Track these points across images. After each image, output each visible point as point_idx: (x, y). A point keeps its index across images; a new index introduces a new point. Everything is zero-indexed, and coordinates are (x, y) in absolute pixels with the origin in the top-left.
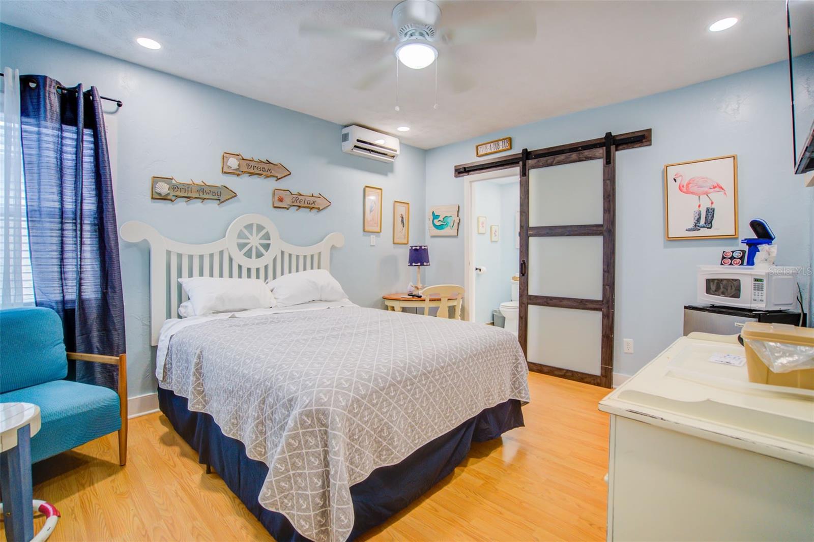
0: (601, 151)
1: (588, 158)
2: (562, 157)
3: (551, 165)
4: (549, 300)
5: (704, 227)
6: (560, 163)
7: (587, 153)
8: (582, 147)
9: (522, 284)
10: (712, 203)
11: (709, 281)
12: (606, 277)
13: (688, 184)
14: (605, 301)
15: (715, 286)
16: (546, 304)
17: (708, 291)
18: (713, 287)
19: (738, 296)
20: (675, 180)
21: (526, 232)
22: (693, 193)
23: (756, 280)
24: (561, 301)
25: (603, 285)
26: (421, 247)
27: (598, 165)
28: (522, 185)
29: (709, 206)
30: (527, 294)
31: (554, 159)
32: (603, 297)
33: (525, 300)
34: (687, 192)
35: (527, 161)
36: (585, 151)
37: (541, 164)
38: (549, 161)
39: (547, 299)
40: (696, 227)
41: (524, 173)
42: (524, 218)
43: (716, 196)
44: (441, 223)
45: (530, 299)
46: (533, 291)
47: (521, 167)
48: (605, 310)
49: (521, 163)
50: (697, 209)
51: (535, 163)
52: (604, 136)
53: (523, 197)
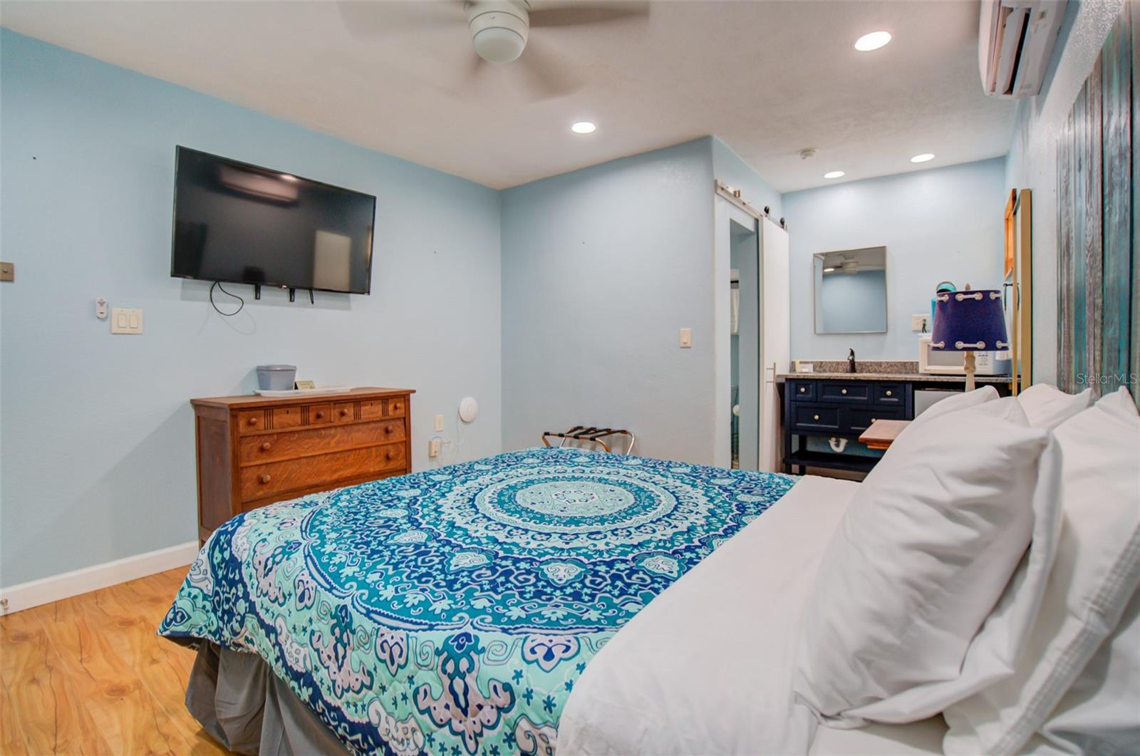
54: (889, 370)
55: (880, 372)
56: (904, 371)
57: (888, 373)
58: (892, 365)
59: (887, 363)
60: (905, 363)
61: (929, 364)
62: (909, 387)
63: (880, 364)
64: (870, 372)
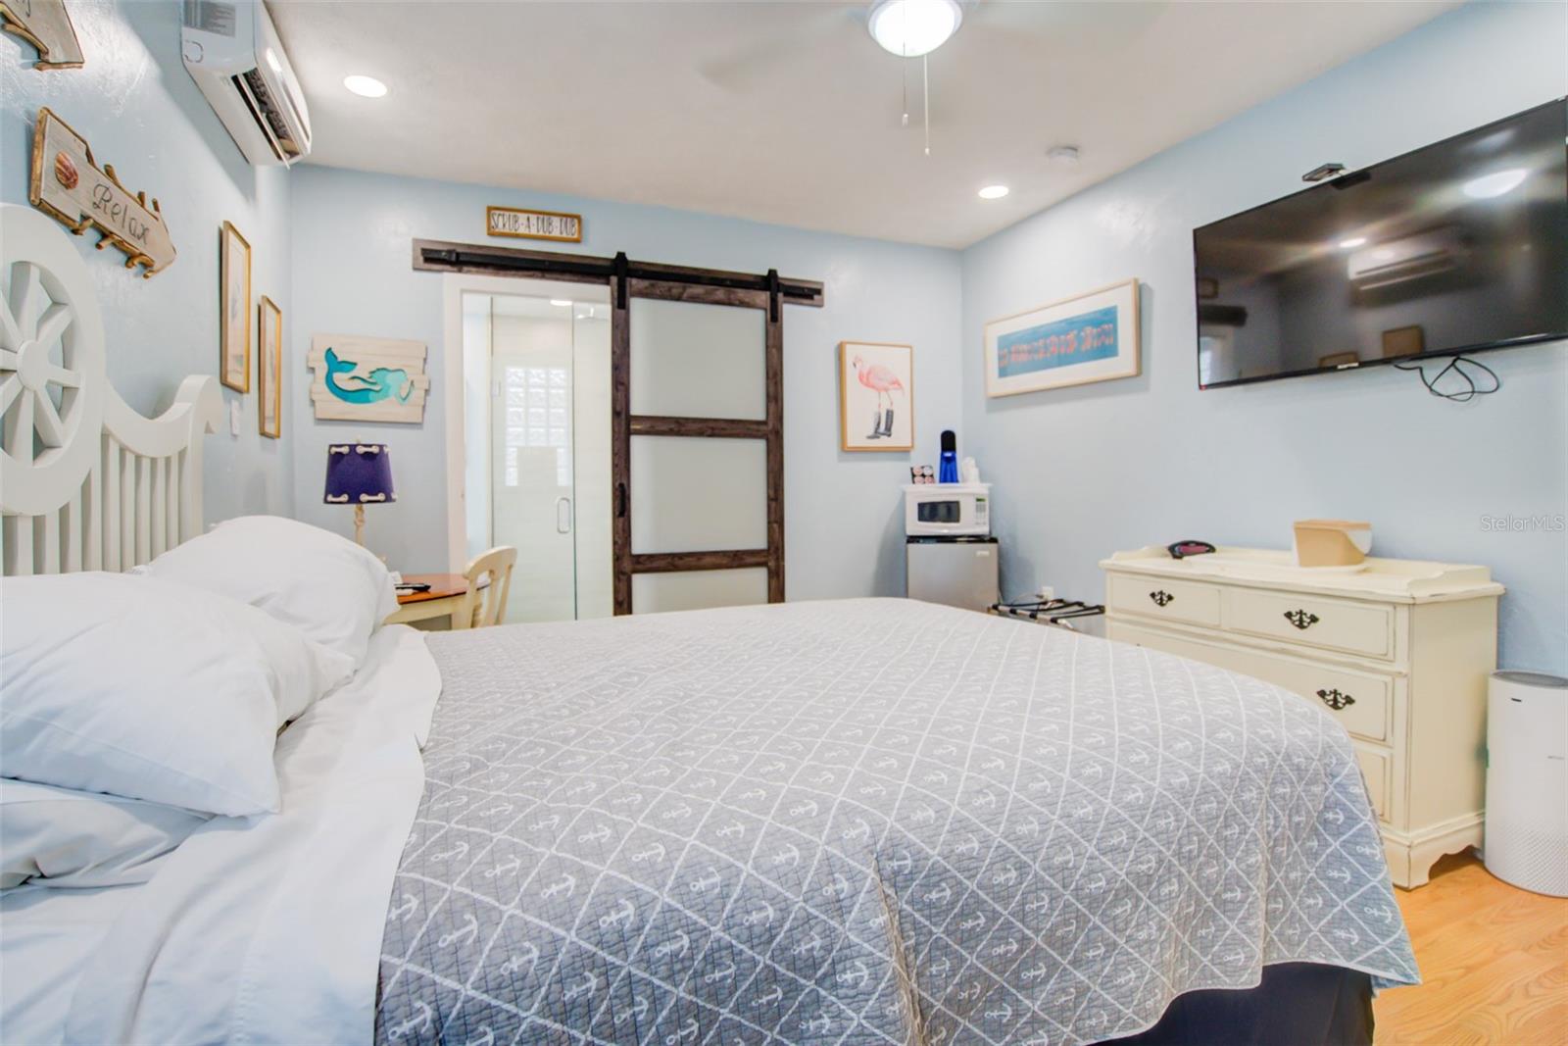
0: (763, 297)
1: (743, 304)
2: (698, 290)
3: (678, 299)
4: (676, 559)
5: (883, 434)
6: (694, 299)
7: (741, 293)
8: (732, 280)
9: (618, 533)
10: (892, 404)
11: (921, 506)
12: (773, 510)
13: (869, 373)
14: (772, 549)
15: (930, 511)
16: (671, 568)
17: (921, 518)
18: (927, 511)
19: (957, 520)
20: (855, 365)
21: (625, 425)
22: (873, 387)
23: (978, 500)
24: (699, 559)
25: (769, 523)
26: (353, 447)
27: (756, 318)
28: (617, 327)
29: (889, 407)
30: (630, 551)
31: (684, 288)
32: (769, 542)
33: (627, 565)
34: (868, 385)
35: (628, 279)
36: (739, 290)
37: (658, 292)
38: (675, 291)
39: (673, 558)
40: (876, 435)
41: (621, 303)
42: (620, 395)
43: (895, 394)
44: (360, 385)
45: (638, 563)
46: (640, 545)
47: (616, 288)
48: (772, 564)
49: (614, 279)
50: (876, 410)
51: (646, 288)
52: (765, 273)
53: (618, 352)
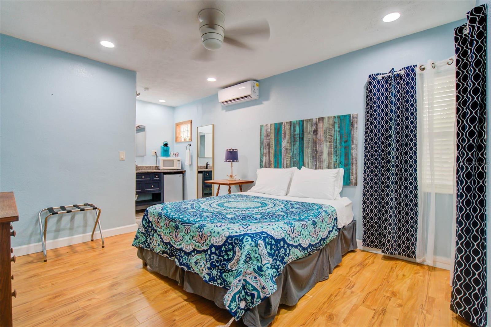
54: (146, 169)
55: (143, 170)
56: (150, 169)
57: (146, 170)
58: (146, 167)
59: (145, 166)
60: (151, 166)
61: (164, 167)
62: (162, 174)
63: (143, 167)
64: (140, 170)
